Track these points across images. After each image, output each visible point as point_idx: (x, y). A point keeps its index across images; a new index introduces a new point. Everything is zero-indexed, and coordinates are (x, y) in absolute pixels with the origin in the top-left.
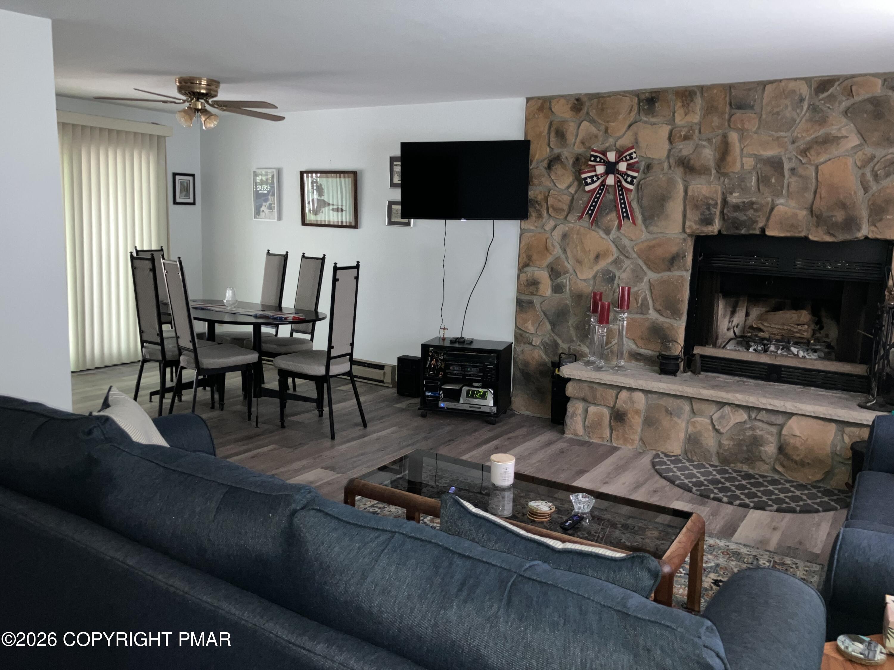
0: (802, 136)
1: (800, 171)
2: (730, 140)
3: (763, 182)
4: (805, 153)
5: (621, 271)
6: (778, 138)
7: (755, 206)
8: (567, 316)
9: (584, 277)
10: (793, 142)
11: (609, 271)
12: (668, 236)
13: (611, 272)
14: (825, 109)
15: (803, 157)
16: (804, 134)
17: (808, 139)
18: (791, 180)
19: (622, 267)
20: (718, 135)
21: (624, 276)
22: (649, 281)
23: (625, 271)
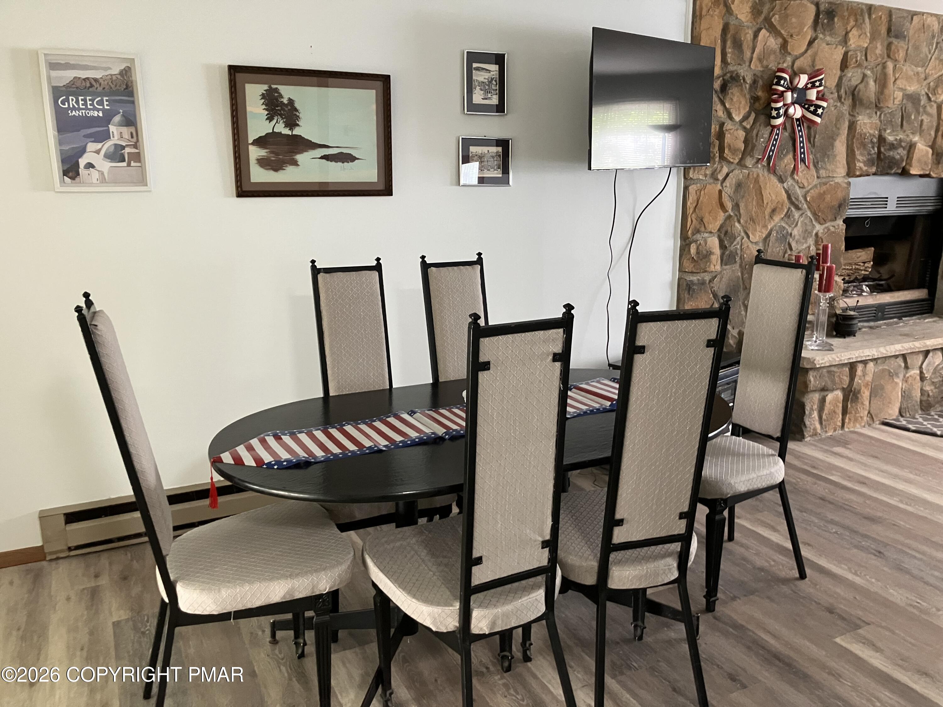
0: (932, 74)
1: (929, 108)
2: (887, 71)
3: (905, 118)
4: (934, 90)
5: (793, 226)
6: (918, 73)
7: (902, 144)
8: (739, 294)
9: (758, 239)
10: (926, 79)
11: (781, 229)
12: (836, 181)
13: (784, 228)
15: (932, 94)
16: (933, 72)
17: (936, 76)
18: (923, 117)
19: (794, 220)
20: (879, 64)
21: (795, 232)
22: (817, 234)
23: (797, 225)
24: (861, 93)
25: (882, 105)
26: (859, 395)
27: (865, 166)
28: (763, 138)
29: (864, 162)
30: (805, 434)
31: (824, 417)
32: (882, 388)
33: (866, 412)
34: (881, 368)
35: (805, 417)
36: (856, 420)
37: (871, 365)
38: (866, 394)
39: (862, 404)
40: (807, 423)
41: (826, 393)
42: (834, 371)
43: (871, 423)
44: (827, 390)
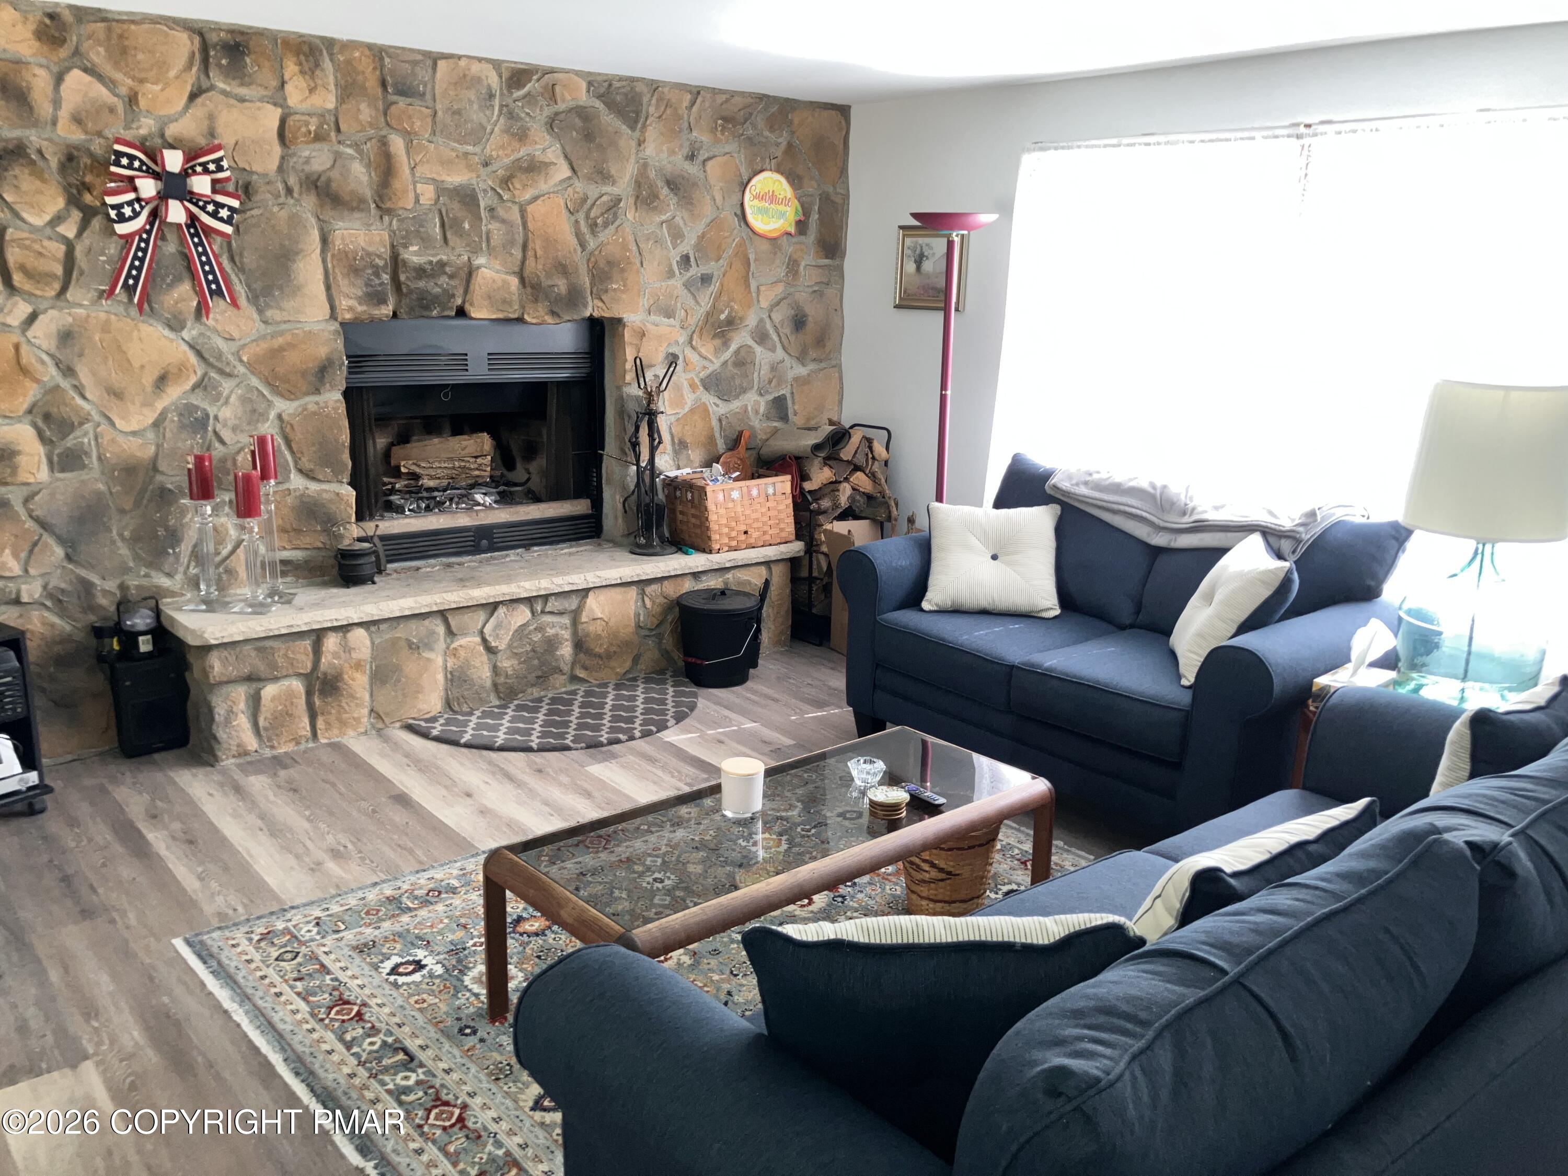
0: (498, 156)
1: (501, 212)
2: (392, 149)
3: (451, 227)
4: (506, 183)
5: (219, 404)
6: (466, 154)
7: (448, 269)
8: (105, 519)
9: (134, 426)
10: (486, 164)
11: (190, 409)
12: (307, 329)
13: (197, 408)
14: (523, 115)
15: (503, 189)
16: (500, 153)
17: (507, 161)
18: (490, 226)
19: (220, 394)
20: (370, 139)
21: (226, 413)
22: (280, 417)
23: (227, 402)
24: (334, 185)
25: (388, 205)
26: (339, 684)
27: (360, 304)
28: (103, 254)
29: (360, 300)
30: (219, 754)
31: (262, 722)
32: (397, 669)
33: (366, 711)
34: (388, 636)
35: (214, 727)
36: (343, 724)
37: (360, 634)
38: (359, 683)
39: (352, 697)
40: (221, 734)
41: (260, 685)
42: (272, 648)
43: (380, 725)
44: (259, 680)
